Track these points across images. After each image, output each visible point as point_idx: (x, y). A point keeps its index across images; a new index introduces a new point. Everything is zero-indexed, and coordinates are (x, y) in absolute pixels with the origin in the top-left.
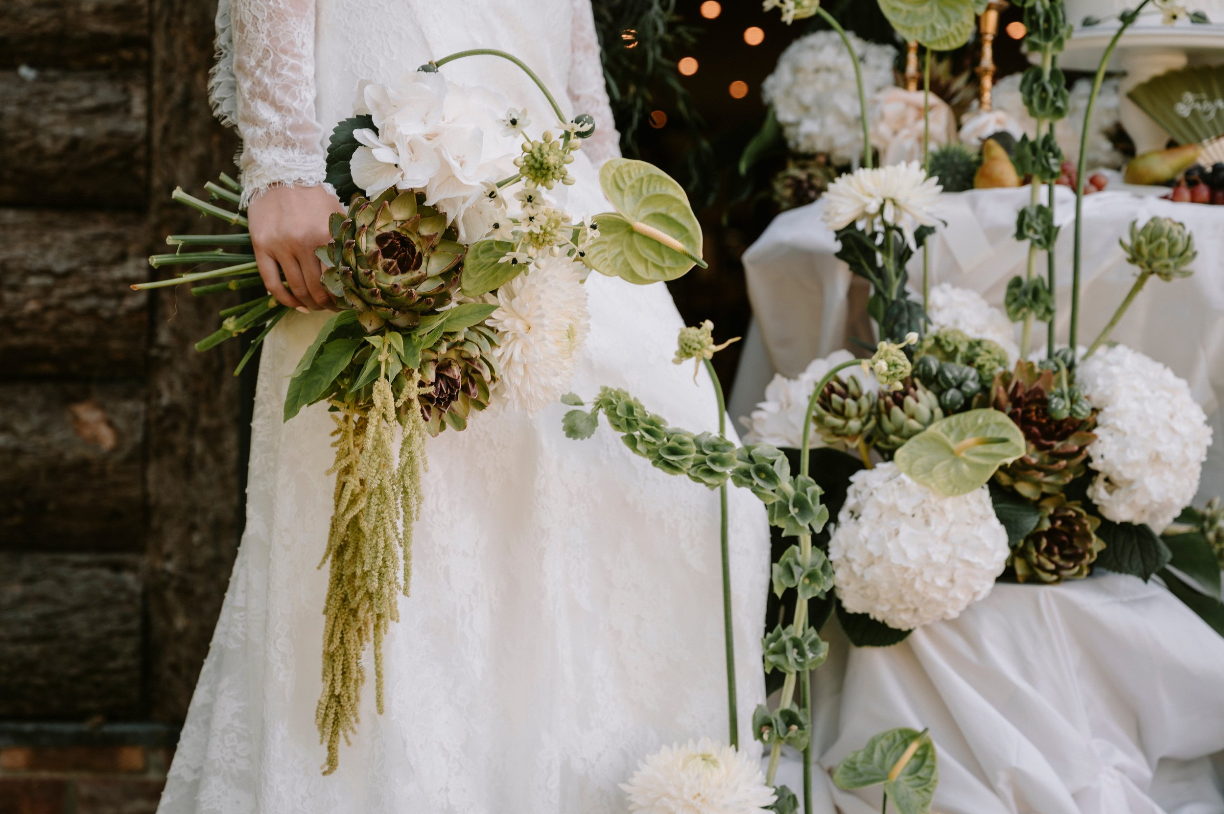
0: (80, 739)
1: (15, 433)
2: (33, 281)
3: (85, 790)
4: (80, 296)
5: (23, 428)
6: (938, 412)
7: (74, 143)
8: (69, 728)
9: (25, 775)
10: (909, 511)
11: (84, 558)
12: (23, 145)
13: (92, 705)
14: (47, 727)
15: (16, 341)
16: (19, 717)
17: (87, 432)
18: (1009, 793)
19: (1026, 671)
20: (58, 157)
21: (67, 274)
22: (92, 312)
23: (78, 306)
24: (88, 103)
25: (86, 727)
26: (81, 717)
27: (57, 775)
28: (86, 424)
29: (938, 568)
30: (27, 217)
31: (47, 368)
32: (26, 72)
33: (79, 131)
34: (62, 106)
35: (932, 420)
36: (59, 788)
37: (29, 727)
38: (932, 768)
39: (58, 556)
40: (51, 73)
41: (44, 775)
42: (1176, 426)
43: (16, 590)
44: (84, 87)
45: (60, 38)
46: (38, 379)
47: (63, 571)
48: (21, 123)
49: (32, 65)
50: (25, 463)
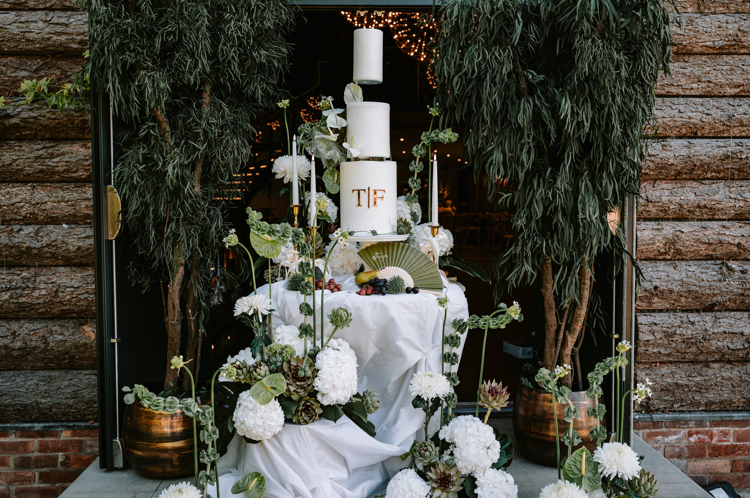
0: (86, 427)
1: (65, 336)
2: (68, 289)
3: (89, 443)
4: (82, 294)
5: (67, 334)
6: (268, 373)
7: (79, 248)
8: (83, 424)
9: (71, 438)
10: (252, 408)
11: (87, 372)
12: (64, 248)
13: (90, 417)
14: (76, 424)
15: (64, 308)
16: (68, 421)
17: (87, 335)
18: (291, 490)
19: (297, 452)
20: (75, 252)
21: (78, 287)
22: (86, 298)
23: (82, 297)
24: (84, 235)
25: (88, 424)
26: (87, 421)
27: (80, 438)
28: (86, 332)
29: (259, 426)
30: (68, 269)
31: (74, 315)
32: (64, 226)
33: (81, 244)
34: (75, 236)
35: (265, 376)
36: (81, 442)
37: (71, 424)
38: (264, 485)
39: (79, 372)
40: (73, 226)
41: (76, 438)
42: (341, 376)
43: (67, 383)
44: (82, 230)
45: (75, 216)
46: (72, 318)
47: (81, 376)
48: (63, 242)
49: (67, 224)
50: (67, 344)
